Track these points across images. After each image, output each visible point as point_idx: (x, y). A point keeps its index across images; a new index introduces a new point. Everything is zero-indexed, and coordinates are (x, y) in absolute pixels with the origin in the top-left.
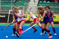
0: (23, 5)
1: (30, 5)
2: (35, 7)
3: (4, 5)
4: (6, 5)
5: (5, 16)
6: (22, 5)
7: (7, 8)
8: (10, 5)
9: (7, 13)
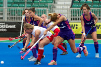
0: (46, 7)
1: (58, 7)
2: (67, 9)
3: (13, 7)
4: (17, 7)
5: (15, 26)
6: (44, 7)
7: (18, 11)
8: (24, 7)
9: (18, 21)
